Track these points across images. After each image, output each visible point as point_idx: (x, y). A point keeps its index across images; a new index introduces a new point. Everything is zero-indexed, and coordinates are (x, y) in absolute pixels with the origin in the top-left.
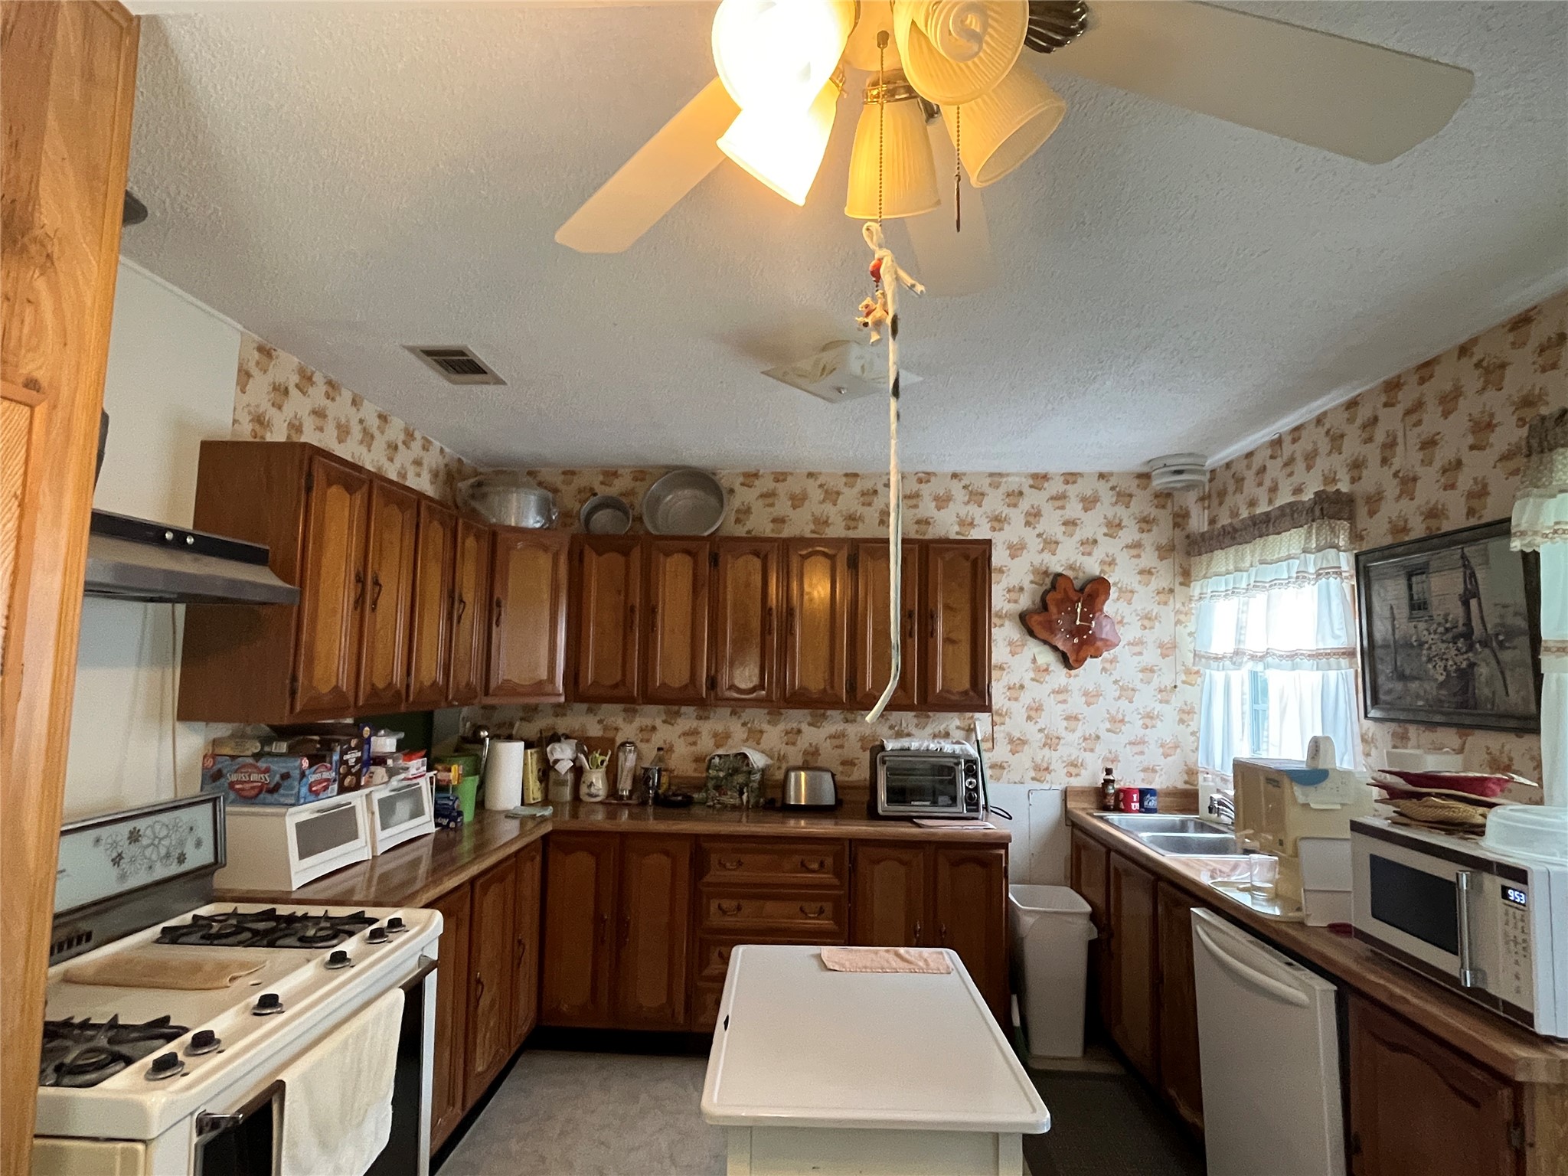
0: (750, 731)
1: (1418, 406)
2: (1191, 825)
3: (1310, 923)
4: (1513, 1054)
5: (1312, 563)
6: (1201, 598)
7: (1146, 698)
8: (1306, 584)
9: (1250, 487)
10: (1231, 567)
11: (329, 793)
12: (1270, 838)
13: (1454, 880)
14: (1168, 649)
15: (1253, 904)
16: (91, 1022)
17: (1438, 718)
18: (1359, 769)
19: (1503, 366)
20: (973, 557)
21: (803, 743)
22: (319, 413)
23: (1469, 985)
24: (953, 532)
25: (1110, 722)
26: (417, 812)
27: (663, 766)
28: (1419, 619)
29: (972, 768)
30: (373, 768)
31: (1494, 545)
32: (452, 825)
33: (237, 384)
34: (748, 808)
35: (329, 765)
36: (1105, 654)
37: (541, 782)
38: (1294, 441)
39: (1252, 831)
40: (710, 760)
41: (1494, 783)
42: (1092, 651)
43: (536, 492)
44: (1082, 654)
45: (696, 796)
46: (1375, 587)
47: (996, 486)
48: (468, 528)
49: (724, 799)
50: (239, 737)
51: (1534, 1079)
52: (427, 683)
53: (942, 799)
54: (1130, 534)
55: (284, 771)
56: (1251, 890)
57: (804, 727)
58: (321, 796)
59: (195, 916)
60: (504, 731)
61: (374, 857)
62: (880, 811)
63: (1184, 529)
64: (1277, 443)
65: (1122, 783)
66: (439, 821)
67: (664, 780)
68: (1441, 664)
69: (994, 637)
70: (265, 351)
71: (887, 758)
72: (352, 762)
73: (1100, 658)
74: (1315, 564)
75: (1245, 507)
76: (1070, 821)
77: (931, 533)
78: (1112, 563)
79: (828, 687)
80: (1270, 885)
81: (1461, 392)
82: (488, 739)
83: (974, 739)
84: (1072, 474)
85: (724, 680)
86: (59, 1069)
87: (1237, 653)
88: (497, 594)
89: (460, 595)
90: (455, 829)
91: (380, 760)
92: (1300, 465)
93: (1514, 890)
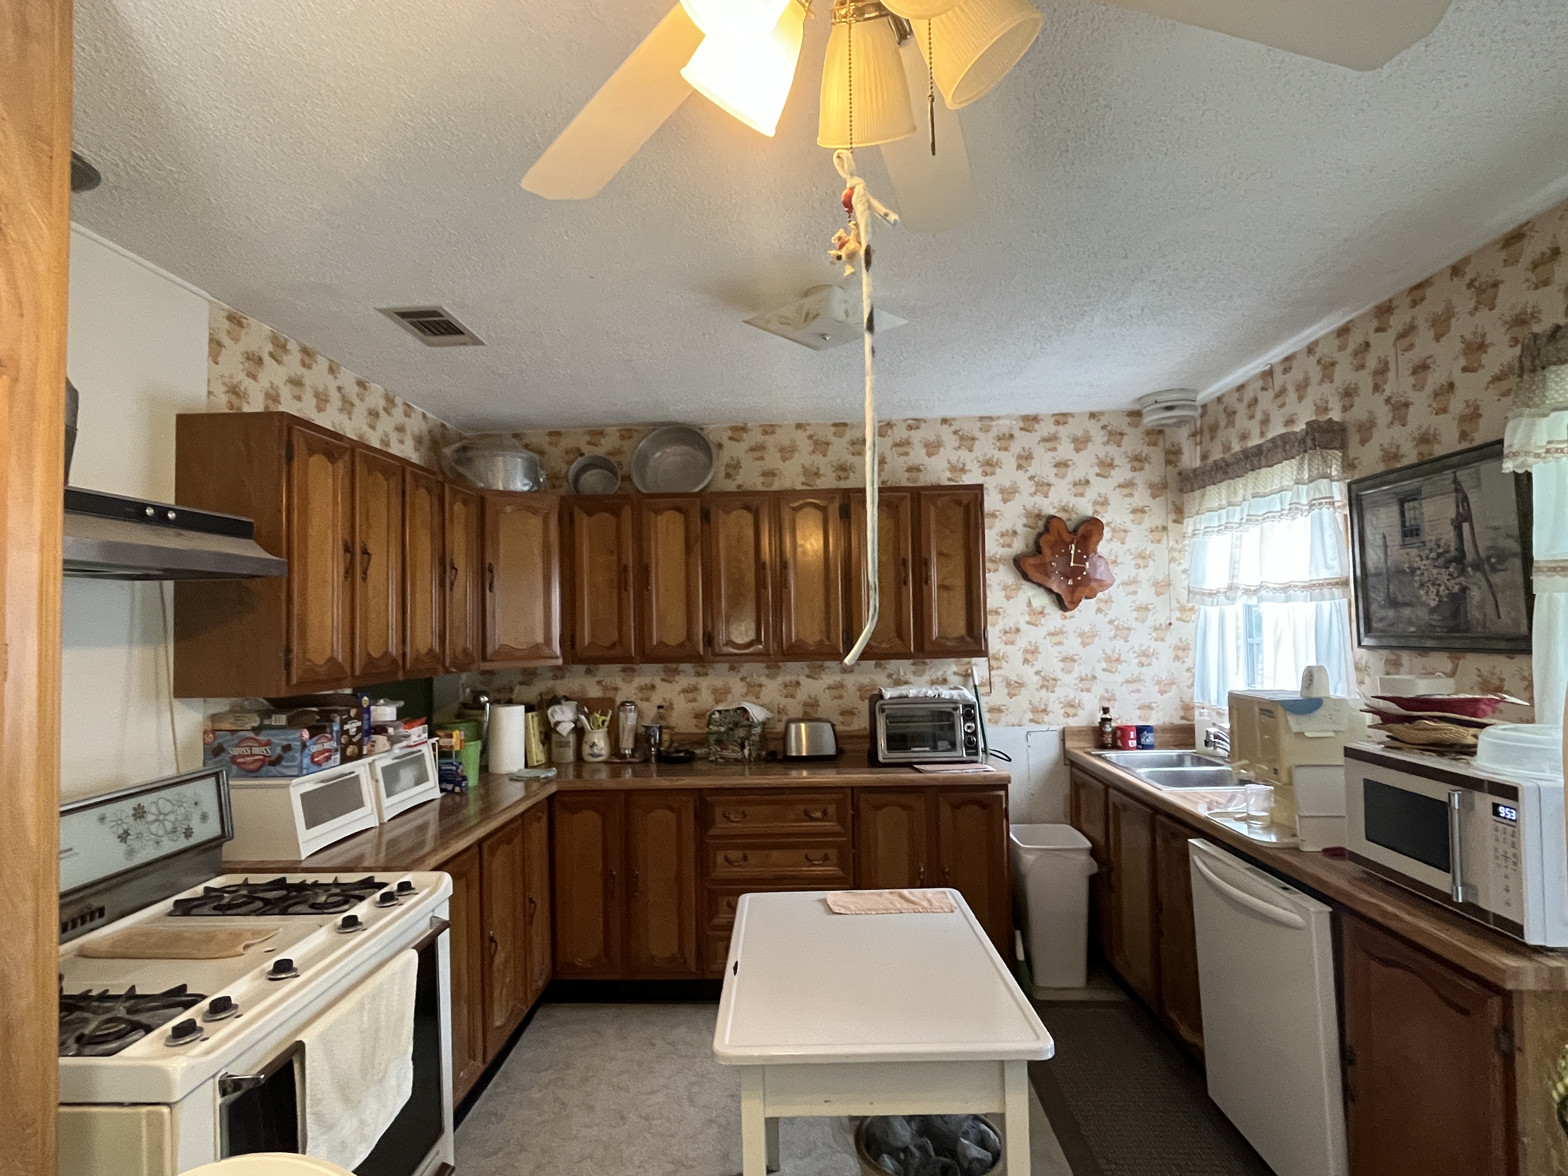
0: (749, 685)
1: (1410, 330)
2: (1188, 760)
3: (1306, 848)
4: (1504, 964)
5: (1304, 494)
6: (1194, 535)
7: (1141, 637)
8: (1299, 515)
9: (1241, 421)
10: (1224, 502)
11: (331, 763)
12: (1265, 767)
13: (1446, 800)
14: (1163, 586)
15: (1249, 832)
16: (109, 993)
17: (1430, 643)
18: (1353, 696)
19: (1495, 285)
20: (965, 502)
21: (802, 694)
22: (296, 382)
23: (1460, 900)
24: (944, 478)
25: (1106, 661)
26: (421, 779)
27: (664, 724)
28: (1411, 546)
29: (970, 712)
30: (375, 737)
31: (1485, 467)
32: (457, 789)
33: (210, 355)
34: (750, 761)
35: (329, 736)
36: (1100, 595)
37: (543, 744)
38: (1286, 371)
39: (1247, 762)
40: (710, 717)
41: (1485, 704)
42: (1087, 591)
43: (523, 455)
44: (1077, 595)
45: (698, 751)
46: (1368, 516)
47: (986, 430)
48: (455, 493)
49: (725, 753)
50: (237, 712)
51: (1524, 988)
52: (423, 650)
53: (942, 744)
54: (1123, 473)
55: (285, 743)
56: (1247, 819)
57: (803, 679)
58: (324, 766)
59: (207, 889)
60: (505, 696)
61: (382, 824)
62: (881, 759)
63: (1176, 466)
64: (1268, 374)
65: (1119, 721)
66: (444, 786)
67: (666, 737)
68: (1433, 590)
69: (988, 582)
70: (235, 320)
71: (886, 707)
72: (353, 731)
73: (1095, 599)
74: (1308, 494)
75: (1236, 441)
76: (1069, 761)
77: (924, 480)
78: (1105, 503)
79: (825, 639)
80: (1266, 814)
81: (1454, 313)
82: (488, 705)
83: (971, 684)
84: (1064, 415)
85: (721, 638)
86: (79, 1039)
87: (1231, 588)
88: (488, 560)
89: (452, 560)
90: (461, 794)
91: (381, 729)
92: (1292, 395)
93: (1505, 807)
